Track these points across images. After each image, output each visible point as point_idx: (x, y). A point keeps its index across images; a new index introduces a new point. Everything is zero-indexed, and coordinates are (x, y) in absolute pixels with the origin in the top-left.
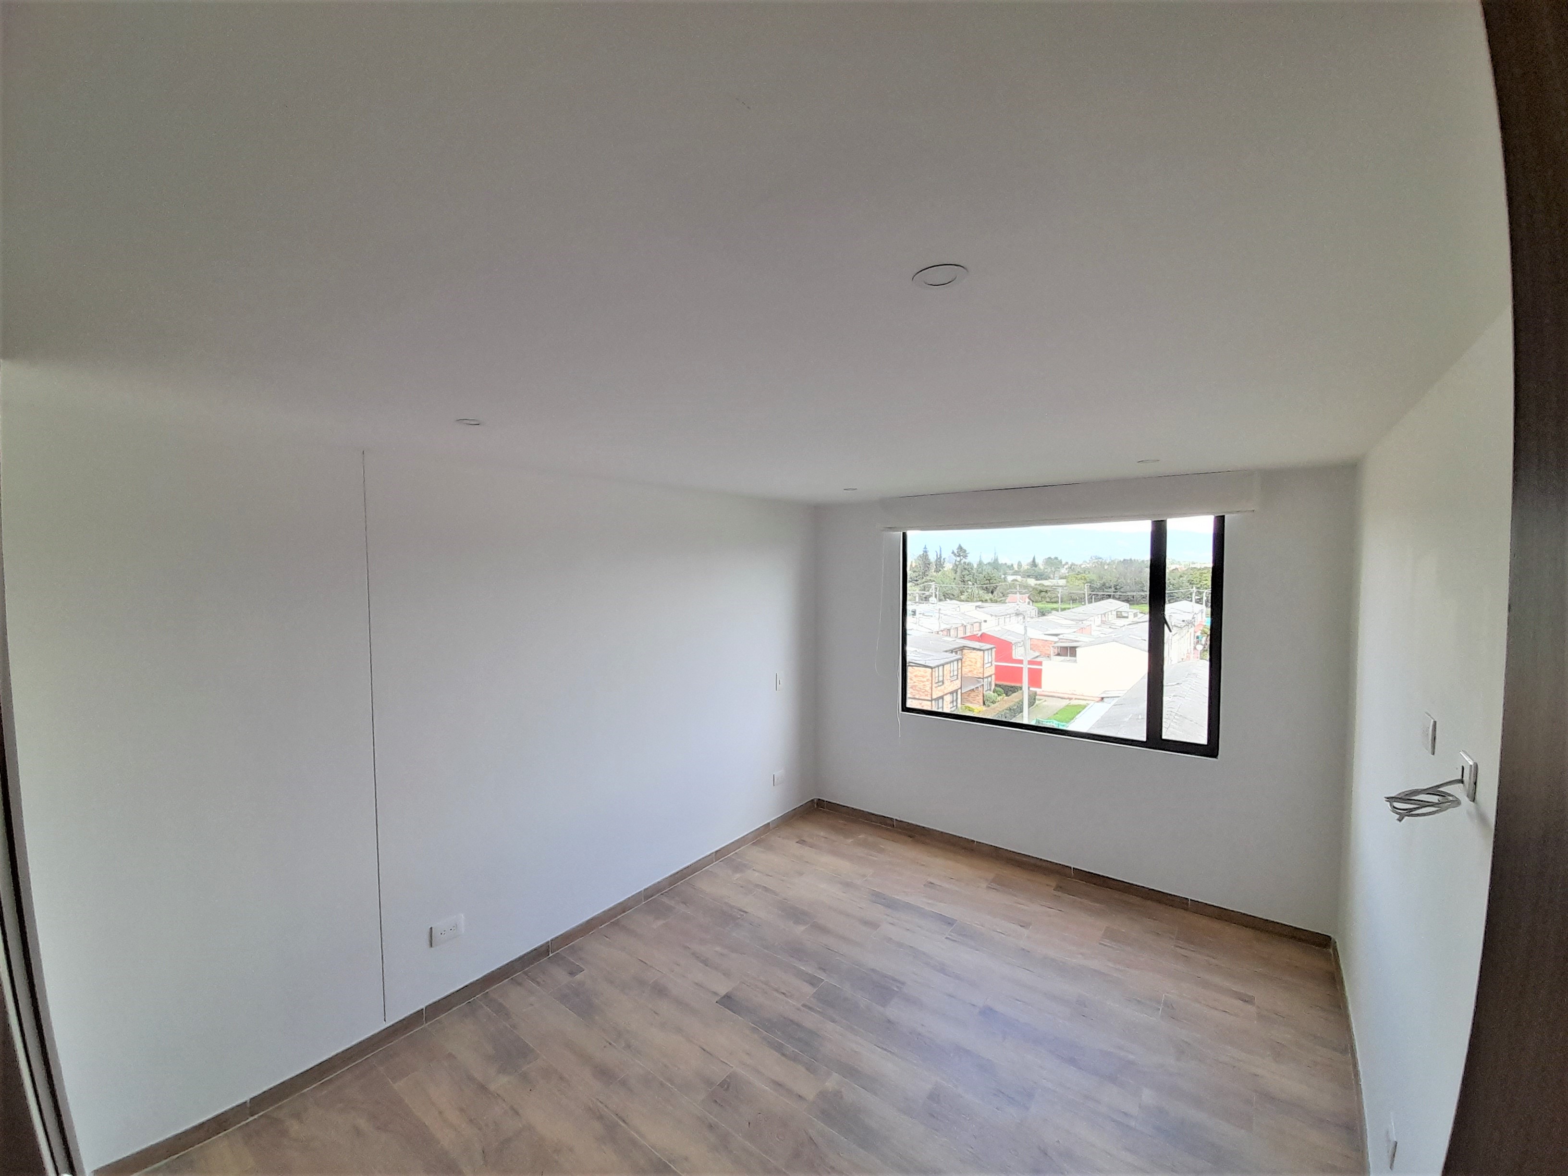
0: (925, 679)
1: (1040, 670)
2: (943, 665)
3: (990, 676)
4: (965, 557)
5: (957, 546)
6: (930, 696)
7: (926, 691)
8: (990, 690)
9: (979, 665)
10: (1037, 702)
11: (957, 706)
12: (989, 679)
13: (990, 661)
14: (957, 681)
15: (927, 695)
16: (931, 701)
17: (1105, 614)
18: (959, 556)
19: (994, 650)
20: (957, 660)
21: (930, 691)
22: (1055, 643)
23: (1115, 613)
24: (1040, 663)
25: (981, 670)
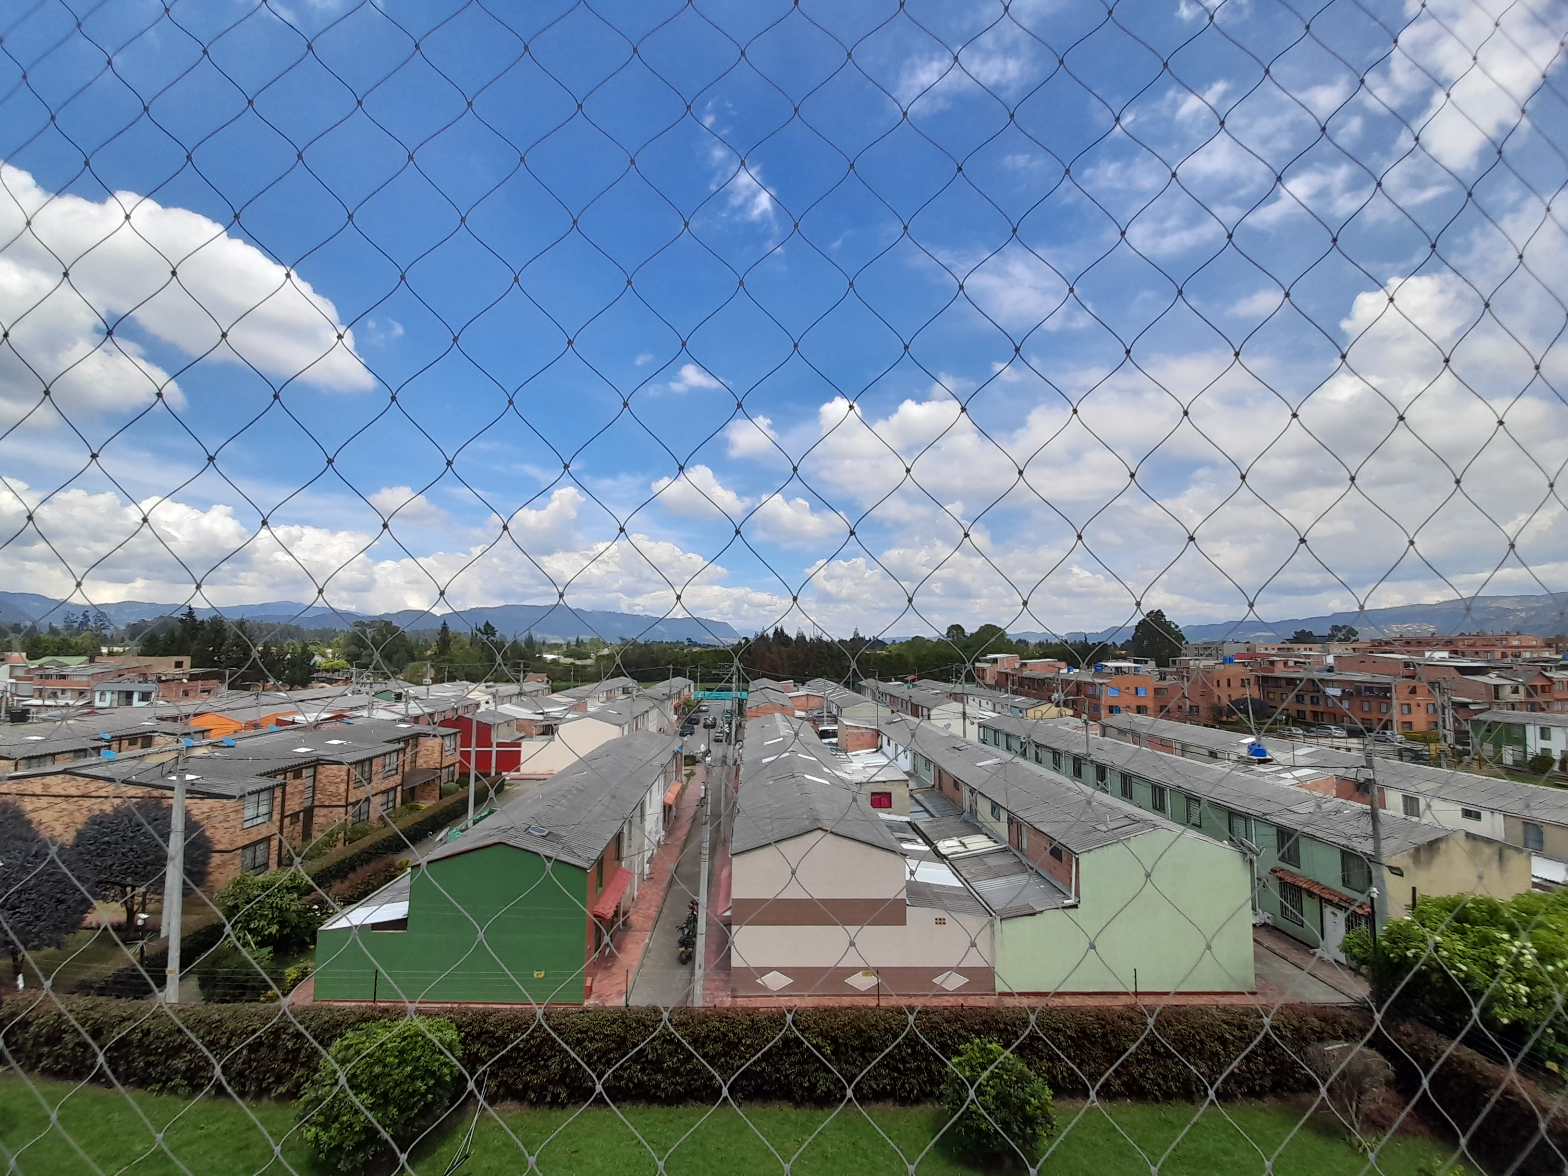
0: (339, 780)
1: (520, 751)
2: (370, 760)
3: (453, 765)
4: (494, 634)
5: (484, 623)
6: (344, 800)
7: (339, 794)
8: (453, 781)
9: (437, 755)
10: (507, 788)
11: (394, 806)
12: (451, 768)
13: (453, 747)
14: (396, 777)
15: (339, 800)
16: (346, 806)
17: (611, 691)
18: (487, 633)
19: (458, 736)
20: (397, 751)
21: (345, 794)
22: (541, 721)
23: (621, 689)
24: (519, 745)
25: (439, 760)
